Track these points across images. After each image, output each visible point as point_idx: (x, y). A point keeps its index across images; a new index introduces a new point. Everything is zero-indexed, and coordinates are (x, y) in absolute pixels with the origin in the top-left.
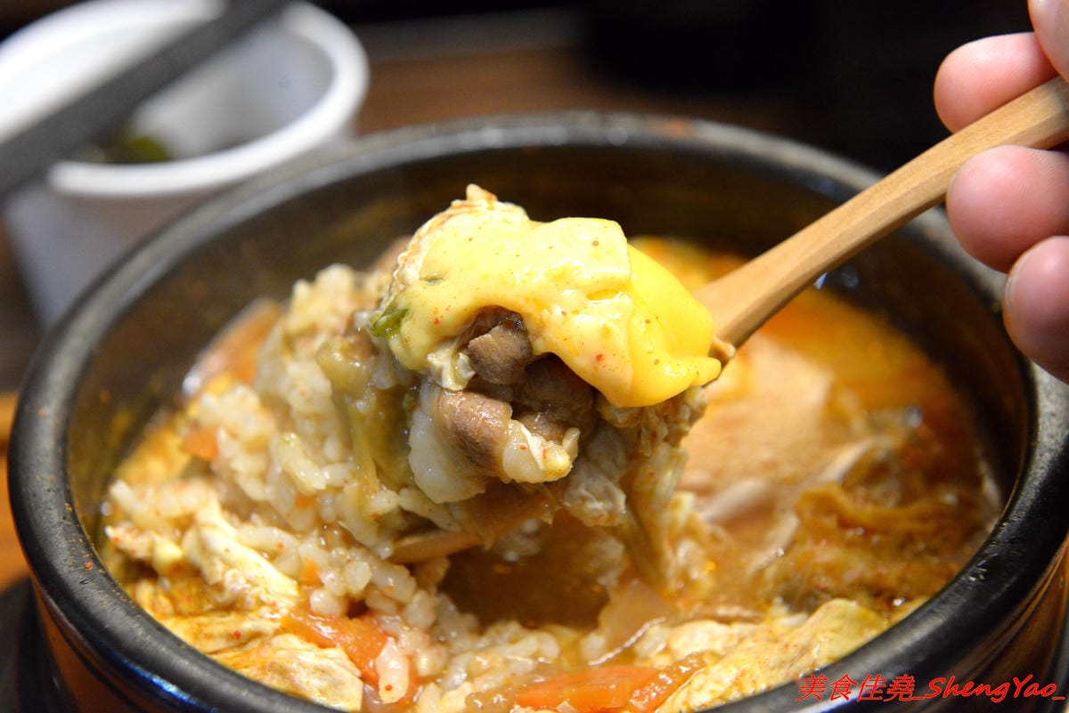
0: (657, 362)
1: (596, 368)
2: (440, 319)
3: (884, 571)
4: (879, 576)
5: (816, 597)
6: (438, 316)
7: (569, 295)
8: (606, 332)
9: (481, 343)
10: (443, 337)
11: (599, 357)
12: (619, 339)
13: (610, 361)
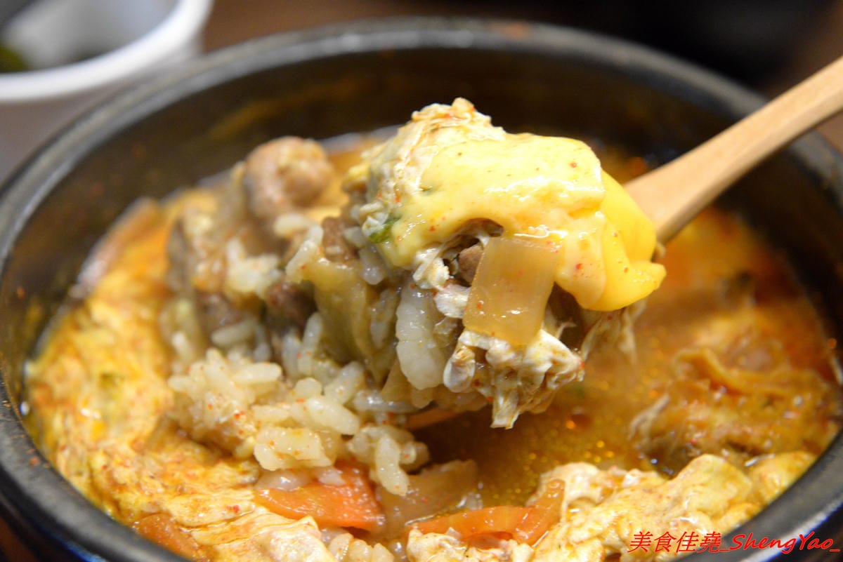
0: (626, 270)
1: (576, 276)
2: (436, 227)
3: (749, 430)
4: (745, 433)
5: (687, 451)
6: (434, 224)
7: (554, 214)
8: (584, 245)
9: (472, 254)
10: (431, 240)
11: (579, 266)
12: (595, 250)
13: (587, 270)
